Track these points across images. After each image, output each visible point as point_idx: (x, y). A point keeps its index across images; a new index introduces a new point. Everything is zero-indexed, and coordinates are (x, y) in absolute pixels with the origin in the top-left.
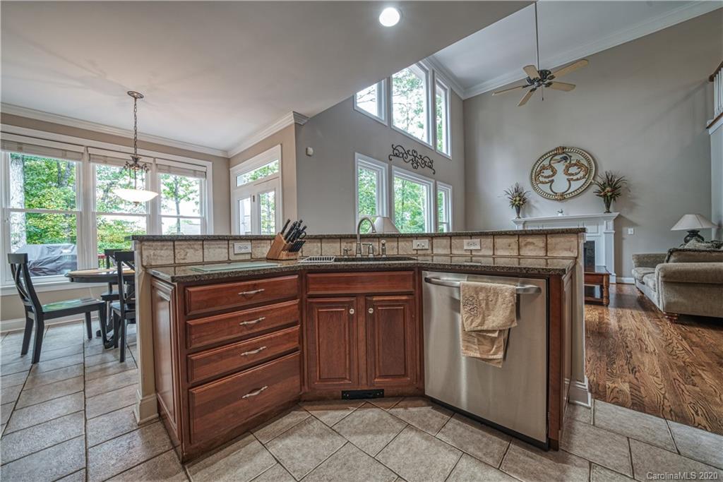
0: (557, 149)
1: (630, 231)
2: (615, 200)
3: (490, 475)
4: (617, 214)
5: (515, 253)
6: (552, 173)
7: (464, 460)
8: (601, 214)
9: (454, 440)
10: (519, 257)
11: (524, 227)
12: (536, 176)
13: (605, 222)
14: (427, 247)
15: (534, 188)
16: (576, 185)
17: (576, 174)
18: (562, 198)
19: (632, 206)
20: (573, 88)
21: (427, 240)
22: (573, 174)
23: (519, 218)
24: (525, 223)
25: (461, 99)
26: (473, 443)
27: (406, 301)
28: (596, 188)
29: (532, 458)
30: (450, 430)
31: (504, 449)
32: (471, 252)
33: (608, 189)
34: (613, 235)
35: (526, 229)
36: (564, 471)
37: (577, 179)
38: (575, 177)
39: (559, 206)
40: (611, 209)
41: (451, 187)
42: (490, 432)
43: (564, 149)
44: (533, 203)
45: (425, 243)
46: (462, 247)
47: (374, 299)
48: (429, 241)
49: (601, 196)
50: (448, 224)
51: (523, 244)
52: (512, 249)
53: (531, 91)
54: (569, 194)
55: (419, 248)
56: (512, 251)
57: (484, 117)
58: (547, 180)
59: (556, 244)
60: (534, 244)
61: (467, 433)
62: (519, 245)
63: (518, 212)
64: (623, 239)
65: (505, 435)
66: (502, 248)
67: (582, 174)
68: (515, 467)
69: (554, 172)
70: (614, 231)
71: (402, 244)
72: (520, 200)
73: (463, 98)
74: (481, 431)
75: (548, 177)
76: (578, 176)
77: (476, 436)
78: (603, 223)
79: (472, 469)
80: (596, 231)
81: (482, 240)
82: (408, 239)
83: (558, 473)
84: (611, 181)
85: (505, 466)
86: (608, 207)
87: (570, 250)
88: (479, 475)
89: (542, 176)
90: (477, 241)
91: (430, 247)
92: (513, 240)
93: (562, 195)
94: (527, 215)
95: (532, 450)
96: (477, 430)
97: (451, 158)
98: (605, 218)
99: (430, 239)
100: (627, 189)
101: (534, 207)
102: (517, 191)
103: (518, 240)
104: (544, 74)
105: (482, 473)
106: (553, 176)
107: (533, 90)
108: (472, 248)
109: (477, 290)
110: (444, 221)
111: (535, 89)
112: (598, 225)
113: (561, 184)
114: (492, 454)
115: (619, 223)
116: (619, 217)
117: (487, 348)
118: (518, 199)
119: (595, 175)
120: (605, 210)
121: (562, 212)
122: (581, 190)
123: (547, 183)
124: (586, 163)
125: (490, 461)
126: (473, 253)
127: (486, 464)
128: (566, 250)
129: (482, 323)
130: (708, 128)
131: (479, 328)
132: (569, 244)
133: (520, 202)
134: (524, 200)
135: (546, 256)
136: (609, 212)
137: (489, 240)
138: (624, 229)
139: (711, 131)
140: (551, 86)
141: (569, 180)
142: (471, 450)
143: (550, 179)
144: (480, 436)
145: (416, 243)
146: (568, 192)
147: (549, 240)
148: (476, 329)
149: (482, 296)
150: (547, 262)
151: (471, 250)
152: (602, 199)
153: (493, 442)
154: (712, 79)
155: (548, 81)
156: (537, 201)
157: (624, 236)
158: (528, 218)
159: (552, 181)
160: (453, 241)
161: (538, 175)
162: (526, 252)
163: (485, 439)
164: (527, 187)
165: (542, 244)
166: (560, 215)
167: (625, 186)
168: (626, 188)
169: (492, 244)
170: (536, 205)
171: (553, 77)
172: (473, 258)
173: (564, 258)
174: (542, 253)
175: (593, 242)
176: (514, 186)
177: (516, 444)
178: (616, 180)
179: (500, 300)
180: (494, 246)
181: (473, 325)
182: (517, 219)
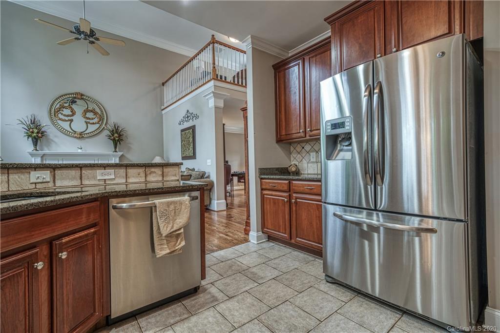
0: (76, 93)
2: (120, 143)
3: (193, 320)
4: (121, 153)
5: (143, 180)
6: (71, 113)
7: (176, 328)
8: (111, 153)
9: (157, 327)
10: (146, 182)
11: (42, 160)
12: (54, 113)
13: (114, 159)
14: (48, 180)
15: (53, 124)
16: (92, 128)
17: (93, 119)
18: (81, 136)
19: (129, 149)
20: (108, 55)
21: (49, 172)
22: (89, 119)
23: (36, 150)
24: (43, 156)
26: (168, 318)
27: (95, 233)
28: (107, 132)
29: (196, 299)
30: (147, 325)
31: (183, 306)
32: (105, 182)
33: (116, 135)
35: (44, 162)
36: (210, 293)
37: (93, 123)
38: (91, 121)
39: (78, 143)
40: (117, 150)
42: (167, 307)
43: (82, 95)
44: (51, 136)
45: (46, 175)
46: (95, 178)
47: (64, 241)
48: (51, 172)
49: (111, 139)
51: (148, 173)
52: (140, 177)
53: (75, 39)
54: (87, 134)
55: (39, 181)
56: (140, 179)
58: (67, 118)
59: (168, 172)
60: (155, 172)
61: (158, 318)
62: (146, 174)
63: (35, 145)
65: (175, 302)
66: (133, 177)
67: (96, 120)
68: (196, 308)
69: (73, 114)
71: (14, 177)
72: (38, 133)
74: (162, 311)
75: (68, 116)
76: (94, 121)
77: (164, 314)
79: (185, 326)
81: (116, 170)
82: (24, 171)
83: (209, 295)
84: (117, 129)
85: (193, 311)
86: (116, 148)
87: (175, 175)
88: (190, 325)
89: (62, 114)
90: (112, 171)
91: (52, 179)
92: (141, 170)
93: (81, 134)
94: (45, 148)
95: (192, 297)
96: (160, 312)
98: (114, 156)
99: (52, 170)
101: (53, 141)
102: (33, 123)
103: (145, 170)
104: (92, 33)
105: (190, 323)
106: (72, 115)
107: (77, 39)
108: (106, 177)
109: (169, 204)
111: (80, 39)
112: (109, 160)
113: (79, 124)
114: (182, 313)
115: (123, 160)
116: (122, 155)
117: (173, 243)
118: (36, 131)
119: (106, 122)
120: (114, 150)
121: (81, 149)
122: (96, 133)
123: (67, 121)
124: (99, 112)
125: (186, 316)
126: (107, 182)
127: (186, 319)
128: (174, 176)
129: (172, 227)
130: (162, 110)
131: (172, 230)
132: (175, 172)
133: (37, 135)
134: (43, 133)
135: (163, 180)
137: (123, 170)
139: (163, 112)
140: (93, 44)
141: (87, 123)
142: (172, 321)
143: (69, 118)
144: (166, 313)
145: (35, 176)
146: (85, 133)
147: (165, 170)
148: (170, 232)
149: (172, 207)
150: (163, 184)
151: (105, 180)
152: (112, 142)
153: (175, 309)
154: (163, 84)
155: (93, 40)
156: (56, 136)
158: (46, 151)
159: (71, 121)
160: (83, 172)
161: (57, 111)
162: (151, 178)
163: (170, 312)
164: (45, 121)
165: (160, 173)
166: (79, 151)
168: (126, 136)
169: (125, 174)
170: (56, 140)
171: (97, 39)
172: (107, 187)
173: (172, 181)
174: (160, 179)
176: (30, 118)
177: (183, 300)
178: (120, 129)
179: (183, 207)
180: (126, 175)
181: (168, 230)
182: (34, 151)
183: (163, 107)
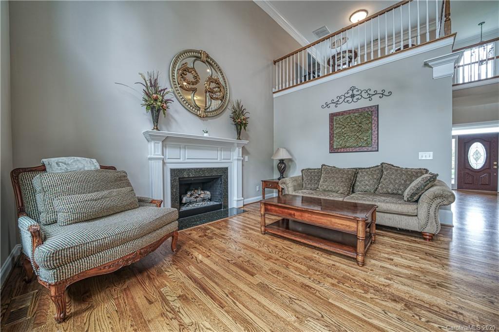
1: (246, 158)
4: (247, 142)
6: (194, 80)
8: (235, 140)
11: (163, 147)
15: (176, 92)
17: (216, 92)
23: (157, 129)
24: (165, 139)
34: (241, 162)
37: (217, 99)
38: (215, 95)
39: (203, 124)
43: (207, 57)
58: (190, 87)
63: (156, 121)
69: (198, 81)
70: (242, 159)
72: (162, 101)
78: (236, 149)
80: (229, 158)
93: (205, 111)
98: (237, 145)
106: (195, 83)
112: (231, 151)
120: (237, 136)
121: (207, 132)
122: (219, 112)
123: (190, 91)
130: (274, 93)
133: (161, 105)
134: (167, 102)
136: (240, 139)
138: (243, 156)
146: (208, 110)
154: (275, 62)
157: (244, 163)
159: (195, 90)
166: (205, 135)
175: (227, 169)
182: (155, 131)
183: (274, 90)
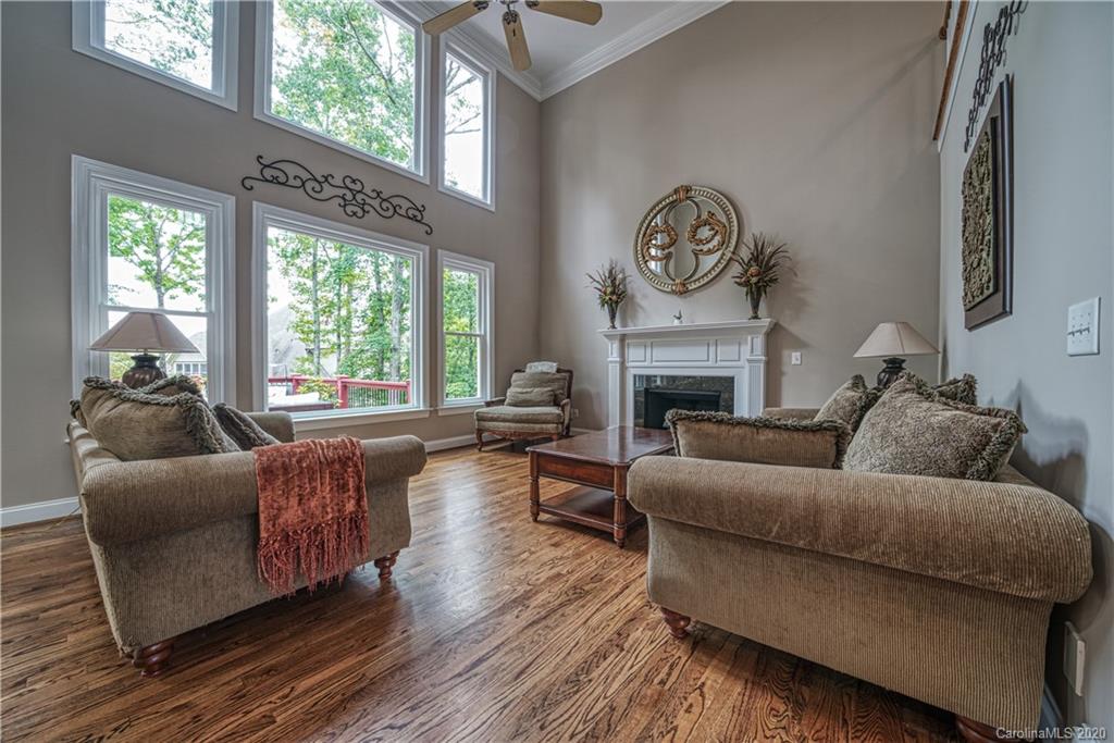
0: (676, 191)
1: (795, 357)
2: (765, 291)
4: (771, 321)
6: (668, 240)
8: (744, 321)
12: (643, 245)
13: (749, 338)
15: (640, 270)
16: (706, 264)
17: (708, 241)
18: (684, 289)
19: (800, 306)
22: (702, 242)
23: (614, 327)
24: (625, 338)
25: (535, 100)
28: (736, 269)
33: (755, 269)
34: (762, 365)
37: (709, 252)
38: (705, 248)
39: (678, 305)
40: (760, 312)
41: (493, 265)
43: (688, 191)
44: (639, 299)
49: (742, 284)
50: (483, 338)
54: (695, 281)
57: (570, 130)
58: (661, 253)
63: (613, 317)
64: (782, 374)
67: (717, 240)
69: (672, 239)
70: (763, 358)
73: (539, 98)
75: (664, 248)
76: (710, 246)
78: (746, 340)
80: (737, 358)
84: (762, 253)
86: (756, 307)
89: (654, 246)
93: (685, 283)
94: (630, 323)
97: (493, 209)
98: (750, 330)
100: (793, 271)
101: (641, 307)
102: (612, 276)
106: (670, 245)
110: (478, 333)
112: (740, 344)
113: (683, 262)
115: (776, 339)
119: (737, 242)
120: (751, 314)
121: (679, 318)
122: (714, 274)
123: (662, 259)
124: (724, 220)
130: (936, 138)
134: (622, 292)
136: (756, 317)
138: (785, 353)
141: (696, 253)
143: (666, 252)
146: (694, 278)
152: (743, 291)
154: (943, 34)
157: (785, 369)
158: (630, 329)
159: (669, 256)
161: (647, 243)
166: (676, 322)
167: (788, 264)
168: (791, 269)
170: (645, 303)
175: (731, 380)
176: (607, 266)
178: (771, 250)
182: (611, 329)
